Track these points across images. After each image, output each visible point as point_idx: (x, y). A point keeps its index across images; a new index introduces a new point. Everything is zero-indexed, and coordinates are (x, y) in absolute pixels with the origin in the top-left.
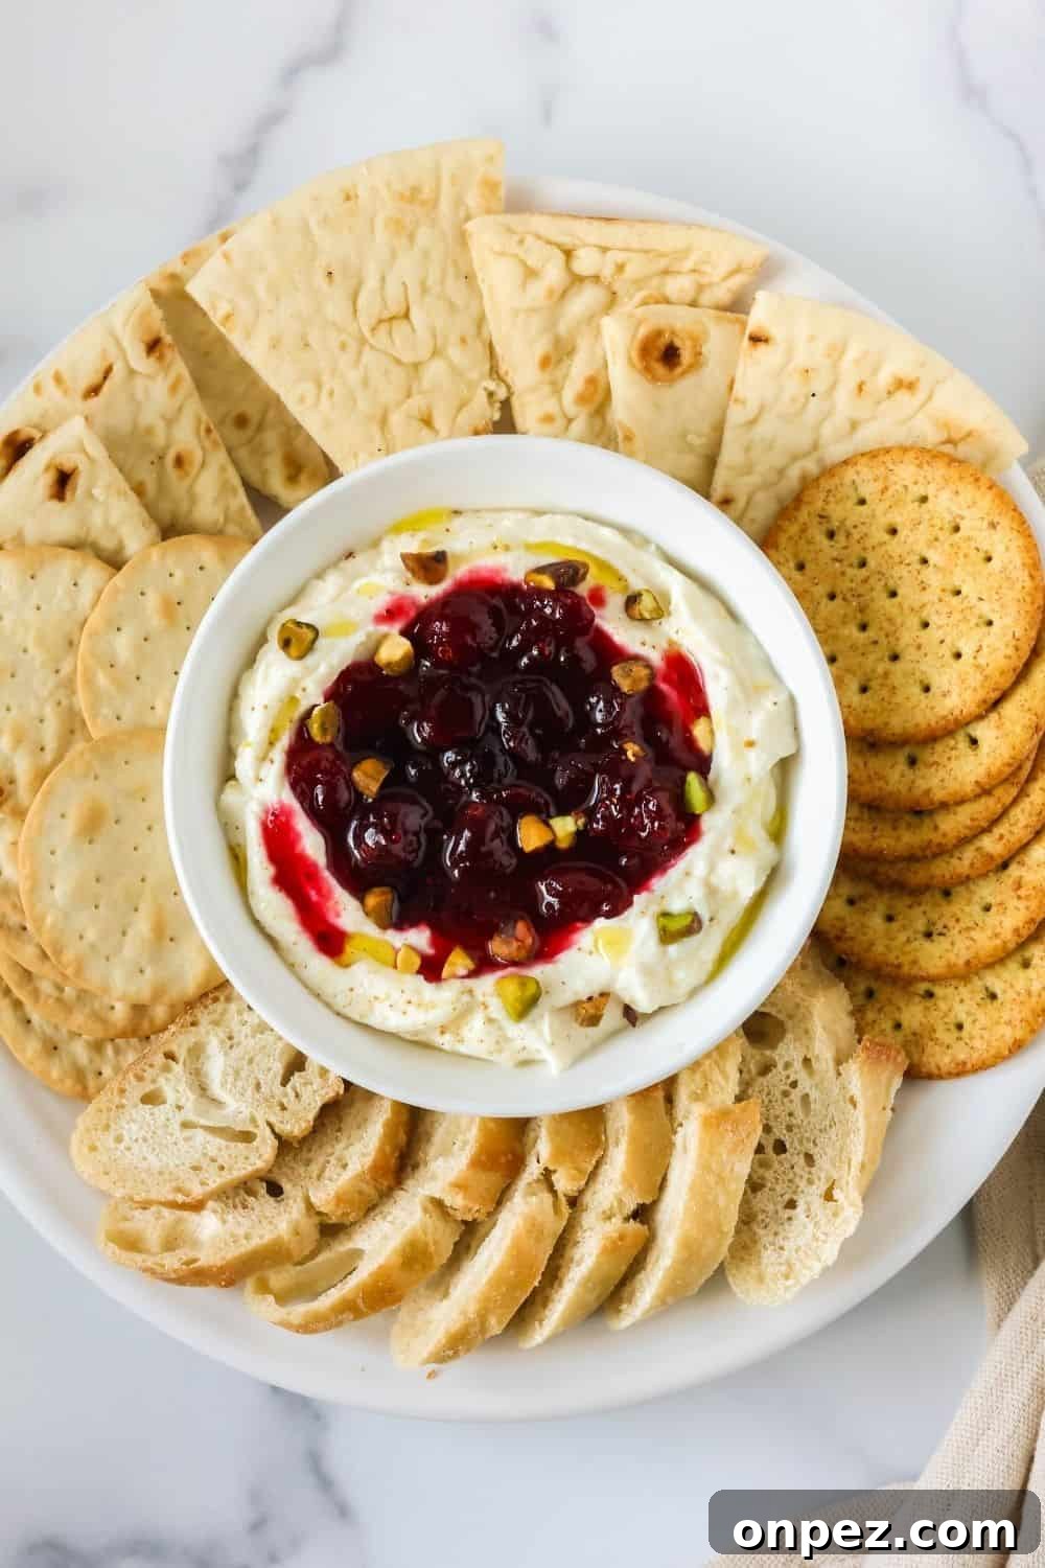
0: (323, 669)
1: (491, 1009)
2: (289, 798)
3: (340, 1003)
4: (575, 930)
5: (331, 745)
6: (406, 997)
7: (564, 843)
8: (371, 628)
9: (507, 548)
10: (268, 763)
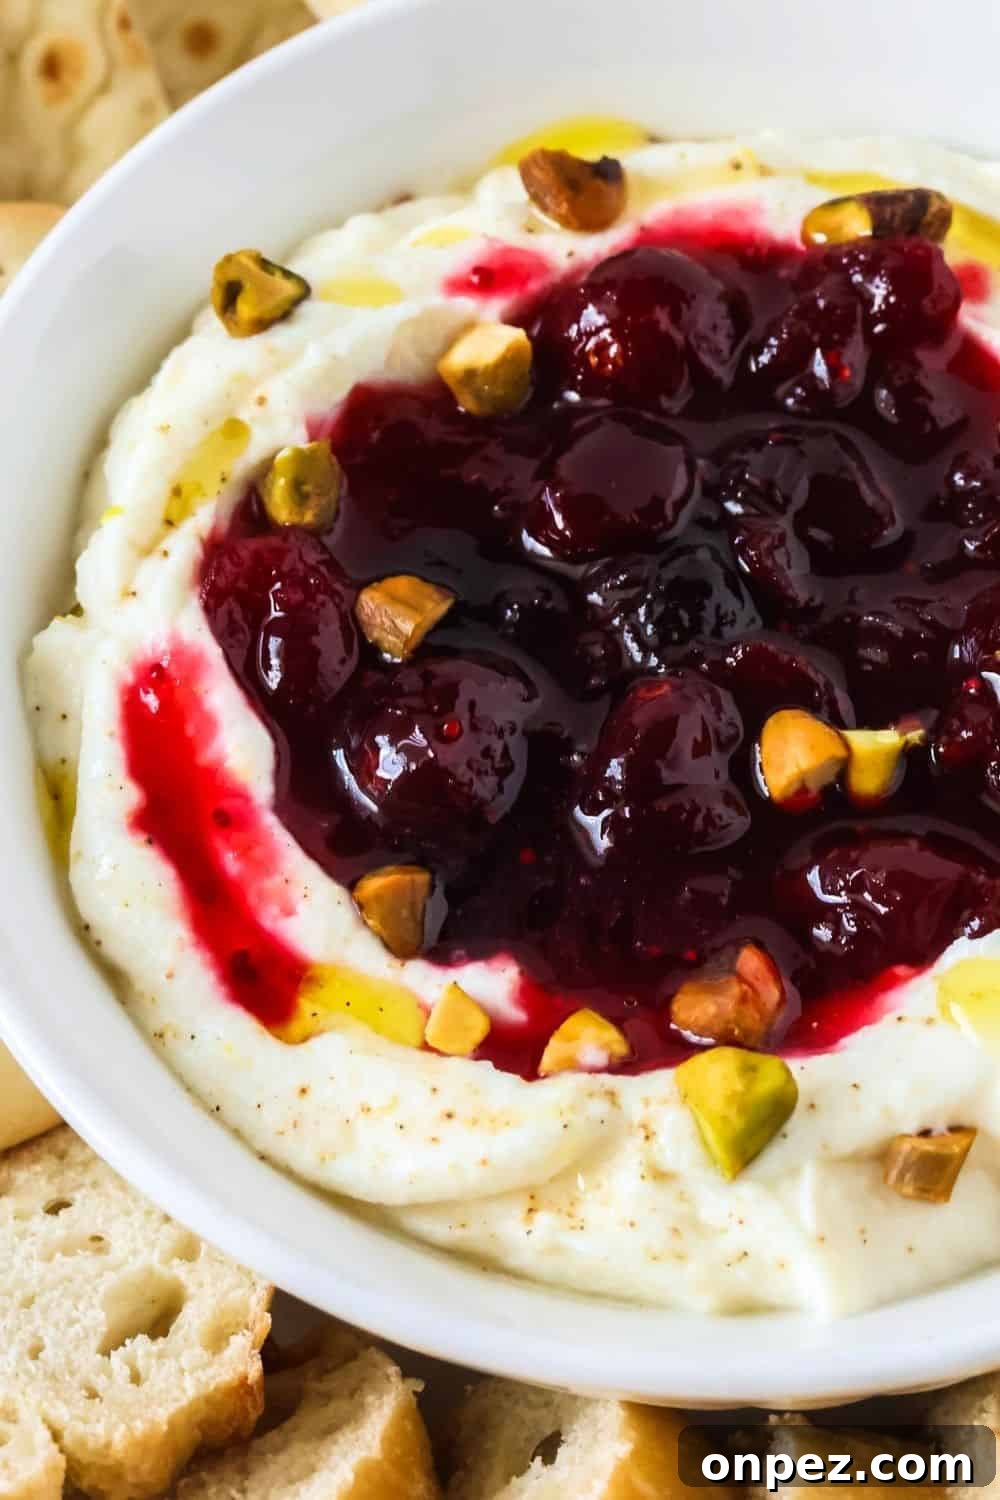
0: (312, 359)
1: (661, 1139)
2: (196, 631)
3: (267, 1125)
4: (894, 982)
5: (314, 533)
6: (444, 1103)
7: (868, 781)
8: (438, 300)
9: (764, 171)
10: (156, 557)
